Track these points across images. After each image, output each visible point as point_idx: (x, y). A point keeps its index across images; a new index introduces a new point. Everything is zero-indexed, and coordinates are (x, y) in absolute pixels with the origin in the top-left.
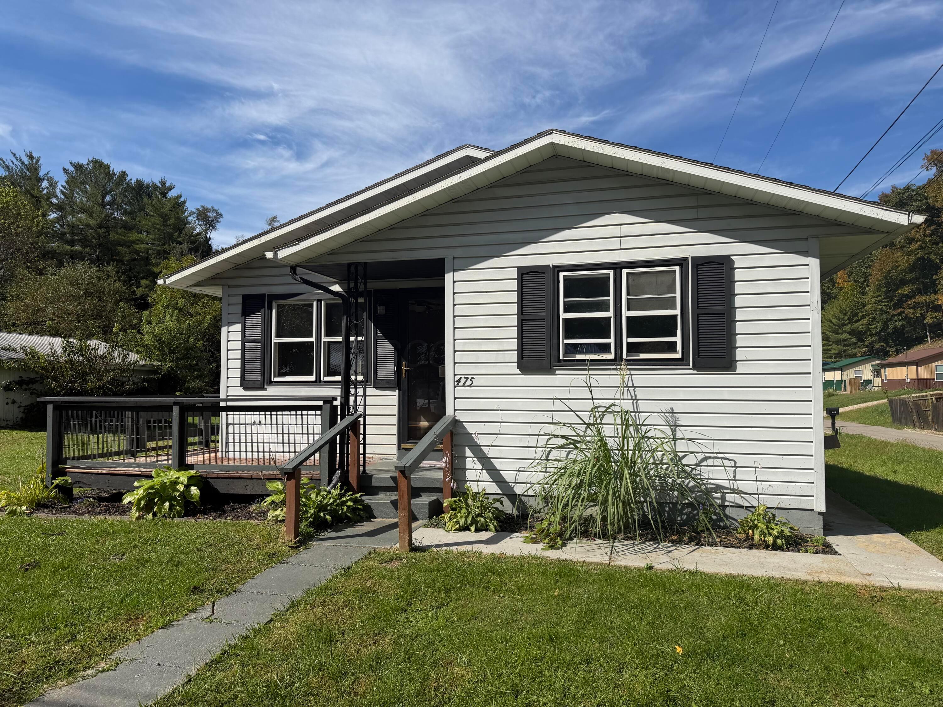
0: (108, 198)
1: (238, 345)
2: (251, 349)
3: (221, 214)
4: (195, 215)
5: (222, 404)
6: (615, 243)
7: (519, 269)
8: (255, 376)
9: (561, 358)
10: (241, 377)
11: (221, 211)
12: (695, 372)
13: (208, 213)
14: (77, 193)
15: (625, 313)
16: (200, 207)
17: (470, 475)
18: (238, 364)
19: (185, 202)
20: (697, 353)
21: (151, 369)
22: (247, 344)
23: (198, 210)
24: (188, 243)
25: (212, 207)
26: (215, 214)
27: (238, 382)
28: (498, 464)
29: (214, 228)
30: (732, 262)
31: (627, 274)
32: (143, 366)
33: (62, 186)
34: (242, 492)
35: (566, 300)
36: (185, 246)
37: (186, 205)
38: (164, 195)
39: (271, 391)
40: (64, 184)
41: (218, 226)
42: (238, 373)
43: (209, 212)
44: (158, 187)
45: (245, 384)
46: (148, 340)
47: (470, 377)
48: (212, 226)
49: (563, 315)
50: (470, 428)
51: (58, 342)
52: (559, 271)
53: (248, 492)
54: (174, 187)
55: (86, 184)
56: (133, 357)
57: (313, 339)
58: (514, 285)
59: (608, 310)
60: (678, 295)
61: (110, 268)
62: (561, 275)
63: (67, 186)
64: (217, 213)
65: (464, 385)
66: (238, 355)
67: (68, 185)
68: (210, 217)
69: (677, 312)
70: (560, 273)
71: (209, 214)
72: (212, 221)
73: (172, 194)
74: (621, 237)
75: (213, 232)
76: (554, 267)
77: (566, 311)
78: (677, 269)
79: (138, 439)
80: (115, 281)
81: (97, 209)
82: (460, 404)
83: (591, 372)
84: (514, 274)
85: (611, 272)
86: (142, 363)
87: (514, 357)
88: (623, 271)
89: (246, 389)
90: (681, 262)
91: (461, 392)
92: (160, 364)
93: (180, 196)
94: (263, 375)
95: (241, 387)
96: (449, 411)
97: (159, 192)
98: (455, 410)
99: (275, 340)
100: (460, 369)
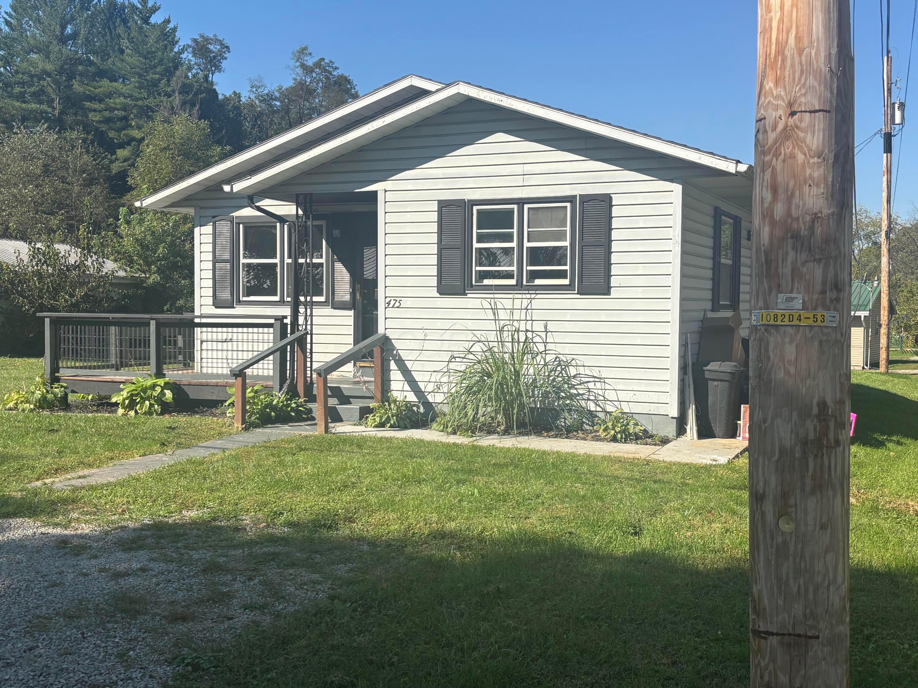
0: (69, 30)
1: (210, 265)
2: (221, 269)
3: (227, 47)
4: (190, 50)
5: (197, 320)
6: (519, 181)
7: (440, 202)
8: (225, 295)
9: (474, 283)
10: (213, 296)
11: (227, 42)
12: (579, 296)
13: (209, 46)
14: (27, 22)
15: (527, 244)
16: (197, 37)
17: (394, 386)
18: (210, 283)
19: (174, 30)
20: (581, 281)
21: (134, 282)
22: (217, 265)
23: (195, 40)
24: (180, 93)
25: (215, 36)
26: (219, 47)
27: (210, 301)
28: (417, 377)
29: (218, 68)
30: (611, 199)
31: (529, 208)
32: (123, 278)
33: (6, 13)
34: (209, 398)
35: (478, 231)
36: (177, 99)
37: (177, 34)
38: (146, 20)
39: (239, 310)
40: (9, 10)
41: (224, 64)
42: (210, 292)
43: (210, 44)
44: (137, 8)
45: (217, 304)
46: (128, 243)
47: (398, 299)
48: (215, 65)
49: (476, 245)
50: (397, 344)
51: (23, 247)
52: (473, 205)
53: (214, 398)
54: (159, 8)
55: (38, 10)
56: (109, 266)
57: (277, 261)
58: (434, 217)
59: (511, 241)
60: (568, 229)
61: (74, 135)
62: (475, 208)
63: (13, 13)
64: (222, 44)
65: (393, 307)
66: (210, 275)
67: (15, 12)
68: (211, 52)
69: (567, 243)
70: (474, 207)
71: (211, 47)
72: (215, 57)
73: (156, 19)
74: (524, 175)
75: (217, 74)
76: (469, 201)
77: (479, 241)
78: (568, 205)
79: (121, 351)
80: (81, 153)
81: (55, 47)
82: (390, 323)
83: (496, 296)
84: (435, 206)
85: (515, 207)
86: (122, 274)
87: (434, 281)
88: (525, 206)
89: (216, 307)
90: (571, 199)
91: (391, 313)
92: (143, 275)
93: (168, 21)
94: (232, 294)
95: (213, 305)
96: (381, 330)
97: (138, 16)
98: (386, 329)
99: (243, 261)
100: (390, 292)
